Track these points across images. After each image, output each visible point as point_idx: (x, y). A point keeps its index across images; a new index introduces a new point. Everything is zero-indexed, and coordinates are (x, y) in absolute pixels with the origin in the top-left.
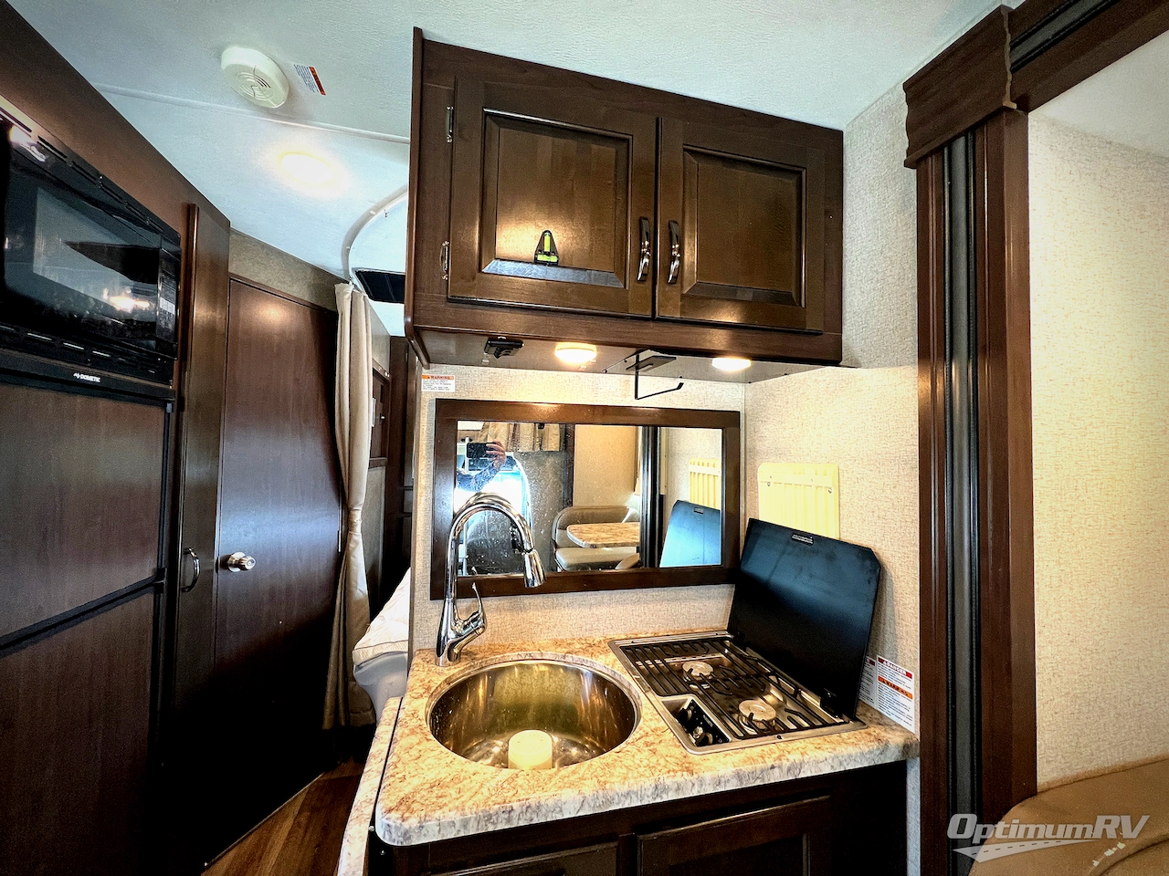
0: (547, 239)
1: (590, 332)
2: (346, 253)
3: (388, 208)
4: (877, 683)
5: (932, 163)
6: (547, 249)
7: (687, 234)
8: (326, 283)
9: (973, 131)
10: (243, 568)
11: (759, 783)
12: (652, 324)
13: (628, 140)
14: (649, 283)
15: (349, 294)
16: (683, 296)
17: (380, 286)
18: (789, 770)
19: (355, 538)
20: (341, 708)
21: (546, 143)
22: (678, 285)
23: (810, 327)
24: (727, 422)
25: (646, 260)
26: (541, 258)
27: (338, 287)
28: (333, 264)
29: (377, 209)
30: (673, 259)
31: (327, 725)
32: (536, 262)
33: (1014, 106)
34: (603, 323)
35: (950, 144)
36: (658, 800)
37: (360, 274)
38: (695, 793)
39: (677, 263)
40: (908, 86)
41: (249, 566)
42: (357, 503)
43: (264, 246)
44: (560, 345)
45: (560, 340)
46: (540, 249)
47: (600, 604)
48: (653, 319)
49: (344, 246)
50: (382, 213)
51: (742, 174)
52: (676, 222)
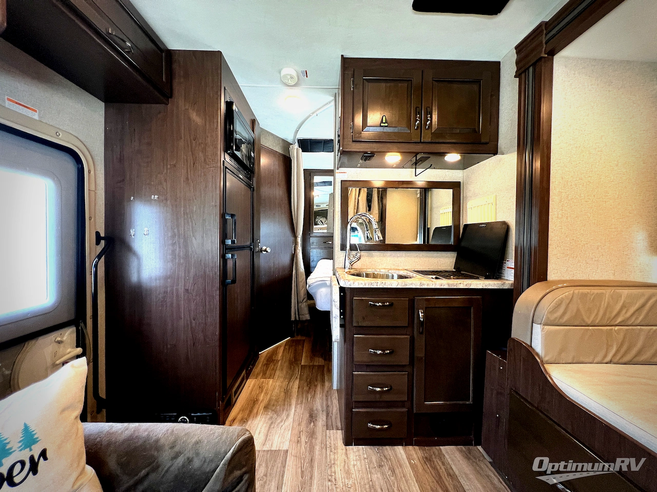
0: (384, 118)
1: (399, 148)
2: (297, 132)
3: (317, 112)
4: (507, 269)
5: (523, 75)
6: (384, 122)
7: (433, 111)
8: (287, 145)
9: (534, 65)
10: (267, 252)
11: (455, 287)
12: (420, 144)
13: (411, 80)
14: (419, 130)
15: (295, 149)
16: (432, 133)
17: (308, 145)
18: (466, 285)
19: (299, 248)
21: (383, 85)
22: (430, 130)
23: (483, 141)
25: (418, 122)
26: (382, 125)
27: (291, 146)
28: (290, 138)
29: (313, 113)
30: (428, 120)
31: (293, 318)
32: (381, 126)
33: (546, 56)
34: (403, 145)
35: (528, 69)
36: (421, 287)
37: (299, 141)
38: (433, 287)
39: (429, 122)
40: (516, 48)
41: (269, 251)
42: (298, 234)
43: (268, 132)
44: (388, 154)
45: (389, 152)
46: (382, 122)
47: (402, 256)
48: (421, 142)
49: (297, 128)
50: (315, 114)
51: (455, 86)
52: (429, 107)
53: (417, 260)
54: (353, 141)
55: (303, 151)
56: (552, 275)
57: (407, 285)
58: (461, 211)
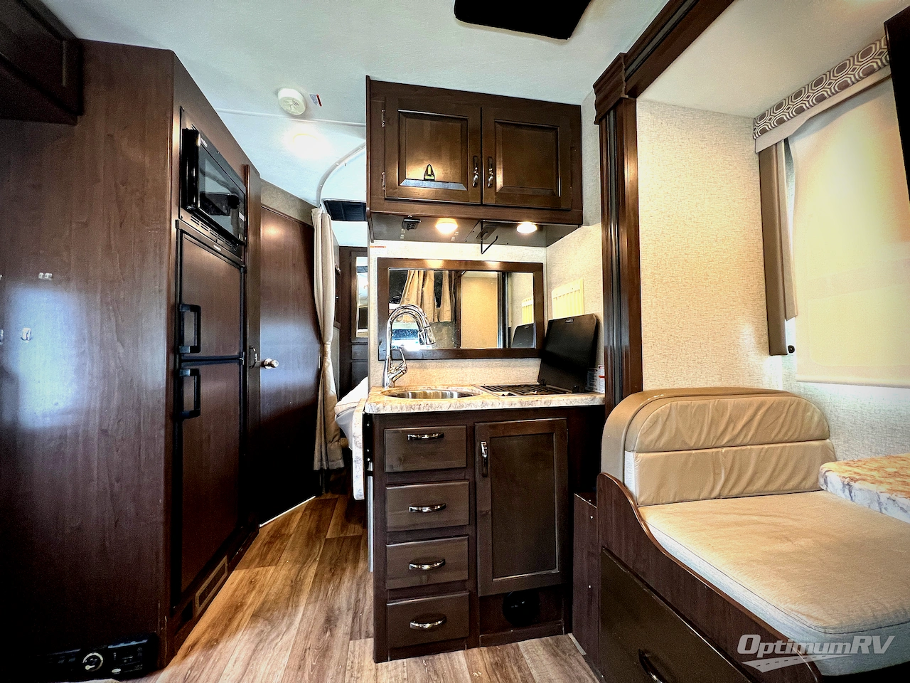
0: (429, 168)
1: (451, 212)
2: (320, 189)
3: (346, 161)
4: (598, 378)
5: (604, 121)
6: (429, 173)
7: (497, 163)
8: (307, 208)
9: (615, 108)
10: (273, 366)
11: (530, 406)
12: (481, 207)
13: (466, 120)
14: (479, 187)
15: (320, 213)
16: (496, 193)
17: (340, 210)
18: (545, 403)
19: (327, 360)
20: (324, 458)
21: (427, 123)
22: (494, 188)
23: (563, 207)
24: (536, 269)
25: (476, 176)
26: (427, 177)
27: (313, 210)
28: (310, 196)
29: (340, 162)
30: (490, 175)
31: (316, 467)
32: (425, 180)
33: (627, 97)
34: (458, 208)
35: (608, 113)
36: (484, 408)
37: (326, 202)
38: (500, 407)
39: (491, 177)
40: (595, 86)
41: (275, 365)
42: (328, 340)
43: (275, 188)
44: (441, 220)
46: (426, 173)
47: (467, 367)
48: (482, 205)
49: (319, 184)
50: (343, 164)
51: (524, 132)
52: (491, 157)
53: (488, 371)
54: (386, 199)
55: (334, 218)
56: (648, 385)
57: (463, 406)
58: (545, 303)
